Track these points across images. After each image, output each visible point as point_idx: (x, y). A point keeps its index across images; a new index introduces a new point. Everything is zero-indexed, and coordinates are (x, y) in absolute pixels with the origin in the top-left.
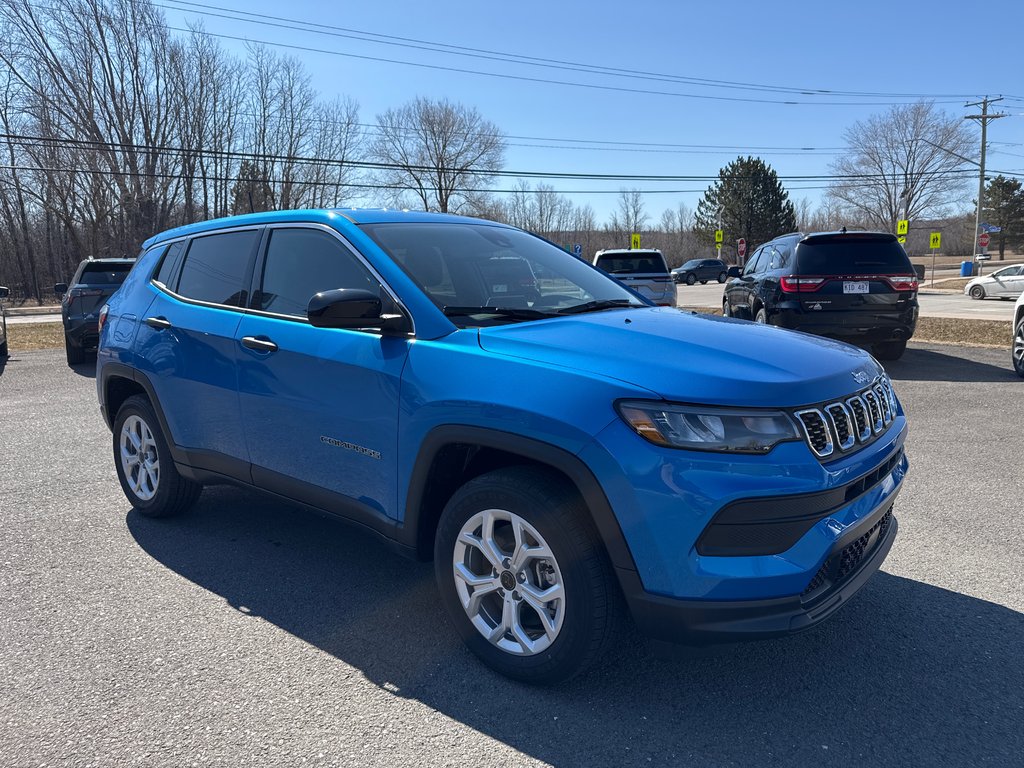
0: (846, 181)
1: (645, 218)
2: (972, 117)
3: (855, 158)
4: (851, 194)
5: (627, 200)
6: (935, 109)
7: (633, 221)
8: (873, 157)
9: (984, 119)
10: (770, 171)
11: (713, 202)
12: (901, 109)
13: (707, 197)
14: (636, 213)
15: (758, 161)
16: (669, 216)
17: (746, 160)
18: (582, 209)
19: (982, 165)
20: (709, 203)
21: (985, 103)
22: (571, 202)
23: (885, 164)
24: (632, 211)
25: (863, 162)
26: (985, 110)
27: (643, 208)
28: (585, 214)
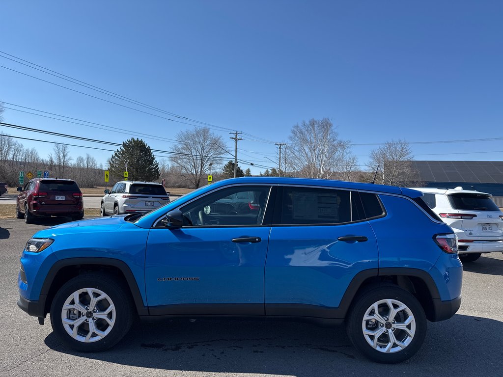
0: (177, 155)
1: (70, 159)
2: (232, 138)
3: (180, 146)
4: (179, 161)
5: (59, 149)
6: (211, 132)
7: (62, 160)
8: (188, 147)
9: (236, 139)
10: (147, 146)
11: (119, 157)
12: (198, 129)
13: (116, 154)
14: (64, 157)
15: (142, 141)
16: (81, 160)
17: (136, 139)
18: (30, 149)
19: (236, 157)
20: (116, 157)
21: (236, 134)
22: (22, 145)
23: (193, 150)
24: (62, 155)
25: (184, 148)
26: (236, 136)
27: (68, 154)
28: (32, 152)
